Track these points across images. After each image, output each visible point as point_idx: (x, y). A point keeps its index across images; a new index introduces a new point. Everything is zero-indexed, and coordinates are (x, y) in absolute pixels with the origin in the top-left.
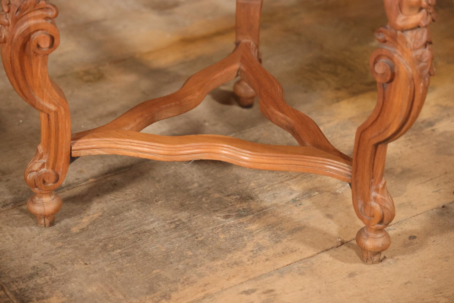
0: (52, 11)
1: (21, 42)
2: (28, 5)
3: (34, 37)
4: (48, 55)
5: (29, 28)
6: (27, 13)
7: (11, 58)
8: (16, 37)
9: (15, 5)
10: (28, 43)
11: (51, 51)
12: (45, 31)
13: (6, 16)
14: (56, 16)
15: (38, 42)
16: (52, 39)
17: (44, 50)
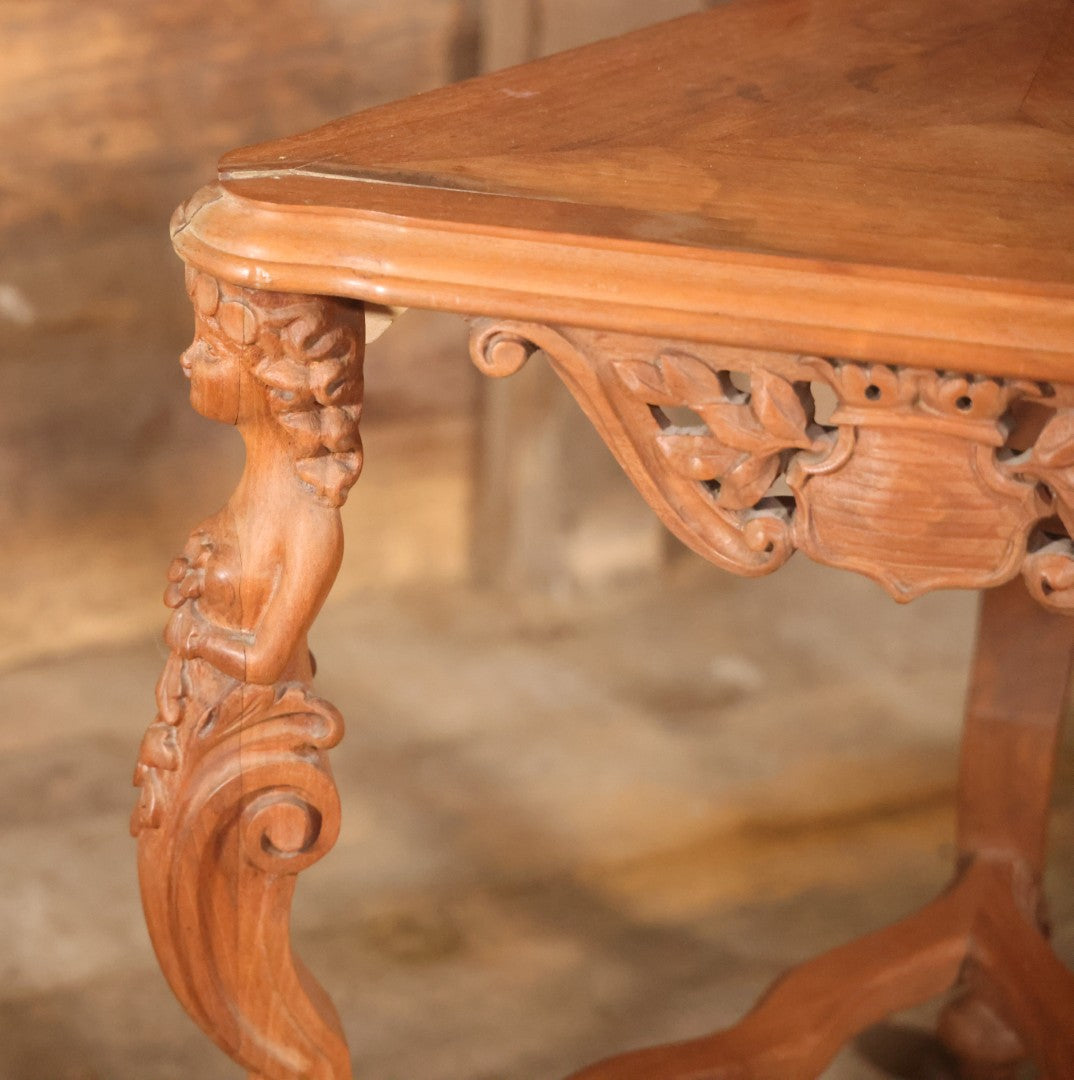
0: (325, 723)
1: (208, 828)
2: (245, 704)
3: (252, 814)
4: (295, 874)
5: (239, 782)
6: (241, 730)
7: (169, 879)
8: (192, 808)
9: (203, 702)
10: (233, 831)
11: (310, 863)
12: (292, 793)
13: (169, 736)
14: (335, 742)
15: (265, 829)
16: (316, 819)
17: (283, 856)
